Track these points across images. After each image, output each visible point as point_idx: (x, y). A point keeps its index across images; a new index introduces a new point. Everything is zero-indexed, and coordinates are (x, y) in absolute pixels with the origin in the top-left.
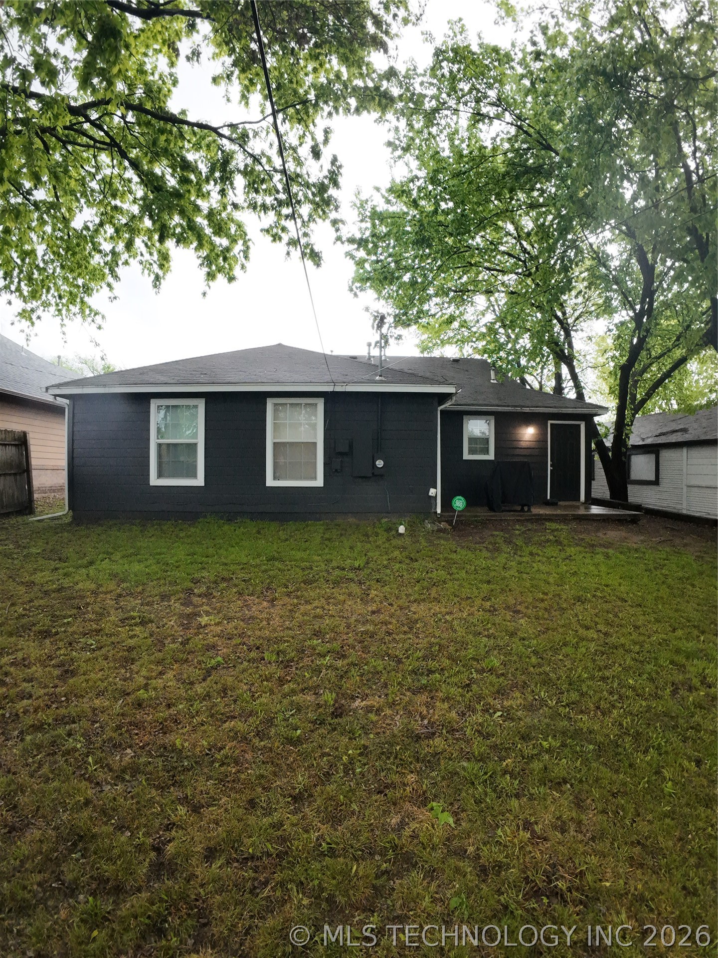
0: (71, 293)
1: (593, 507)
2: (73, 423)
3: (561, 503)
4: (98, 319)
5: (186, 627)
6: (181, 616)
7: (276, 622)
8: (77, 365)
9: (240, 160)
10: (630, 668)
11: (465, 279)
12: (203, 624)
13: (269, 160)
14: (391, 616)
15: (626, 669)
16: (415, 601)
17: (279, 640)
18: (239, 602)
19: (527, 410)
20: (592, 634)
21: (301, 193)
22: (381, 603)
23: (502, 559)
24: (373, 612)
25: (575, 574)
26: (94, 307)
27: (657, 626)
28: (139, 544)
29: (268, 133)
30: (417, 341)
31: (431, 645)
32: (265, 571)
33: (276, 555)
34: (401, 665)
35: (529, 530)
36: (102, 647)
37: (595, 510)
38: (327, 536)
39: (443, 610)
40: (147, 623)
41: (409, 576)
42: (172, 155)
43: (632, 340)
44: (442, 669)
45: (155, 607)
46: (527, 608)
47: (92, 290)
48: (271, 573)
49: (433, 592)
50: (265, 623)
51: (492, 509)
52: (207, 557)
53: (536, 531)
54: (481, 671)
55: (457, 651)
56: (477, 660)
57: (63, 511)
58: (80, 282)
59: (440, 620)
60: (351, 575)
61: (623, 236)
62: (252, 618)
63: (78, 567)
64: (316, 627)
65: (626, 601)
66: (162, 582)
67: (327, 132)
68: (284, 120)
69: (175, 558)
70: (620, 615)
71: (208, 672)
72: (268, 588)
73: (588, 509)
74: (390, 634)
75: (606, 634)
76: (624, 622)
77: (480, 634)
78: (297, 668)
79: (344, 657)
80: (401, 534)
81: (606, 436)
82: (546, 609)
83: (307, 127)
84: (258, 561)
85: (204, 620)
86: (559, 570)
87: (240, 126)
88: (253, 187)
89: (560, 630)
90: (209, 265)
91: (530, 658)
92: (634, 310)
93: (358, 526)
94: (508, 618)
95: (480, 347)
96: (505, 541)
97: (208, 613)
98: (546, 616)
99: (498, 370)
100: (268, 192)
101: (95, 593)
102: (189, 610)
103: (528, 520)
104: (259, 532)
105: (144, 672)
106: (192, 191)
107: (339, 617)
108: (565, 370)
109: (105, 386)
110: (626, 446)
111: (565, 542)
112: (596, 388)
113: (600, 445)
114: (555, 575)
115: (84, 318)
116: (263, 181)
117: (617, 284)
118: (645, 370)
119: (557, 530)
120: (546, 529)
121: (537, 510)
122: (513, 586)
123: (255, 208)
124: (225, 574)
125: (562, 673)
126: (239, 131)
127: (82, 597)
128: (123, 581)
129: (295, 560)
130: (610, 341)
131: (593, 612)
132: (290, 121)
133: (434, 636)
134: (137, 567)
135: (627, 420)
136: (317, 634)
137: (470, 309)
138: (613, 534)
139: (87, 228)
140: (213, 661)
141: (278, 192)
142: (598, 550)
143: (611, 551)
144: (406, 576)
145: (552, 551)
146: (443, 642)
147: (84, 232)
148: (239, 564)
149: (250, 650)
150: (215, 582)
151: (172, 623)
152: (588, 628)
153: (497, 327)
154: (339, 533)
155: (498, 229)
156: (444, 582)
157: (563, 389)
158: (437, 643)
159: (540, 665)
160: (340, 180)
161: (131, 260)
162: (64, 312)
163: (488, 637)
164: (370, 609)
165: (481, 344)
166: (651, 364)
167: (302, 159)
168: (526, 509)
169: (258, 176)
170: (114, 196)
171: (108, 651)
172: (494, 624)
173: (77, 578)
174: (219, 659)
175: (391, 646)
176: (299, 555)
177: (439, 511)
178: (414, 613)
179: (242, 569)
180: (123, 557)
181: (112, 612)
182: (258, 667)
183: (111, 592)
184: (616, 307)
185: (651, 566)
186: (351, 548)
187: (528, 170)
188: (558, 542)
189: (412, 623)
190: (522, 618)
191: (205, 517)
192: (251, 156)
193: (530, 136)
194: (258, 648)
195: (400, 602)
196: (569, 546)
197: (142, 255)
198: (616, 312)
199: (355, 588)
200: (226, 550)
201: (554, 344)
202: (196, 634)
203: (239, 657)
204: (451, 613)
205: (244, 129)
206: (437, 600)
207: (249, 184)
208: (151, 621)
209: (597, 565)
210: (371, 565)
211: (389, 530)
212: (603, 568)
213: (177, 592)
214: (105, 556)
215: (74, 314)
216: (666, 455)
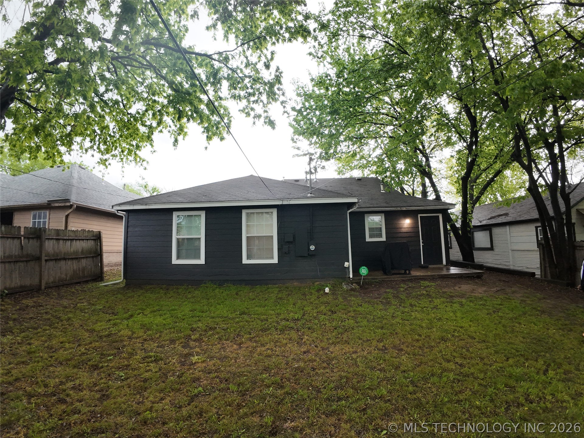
0: (129, 149)
1: (452, 268)
2: (128, 226)
3: (430, 266)
4: (145, 163)
5: (183, 364)
6: (181, 355)
7: (241, 360)
8: (136, 188)
9: (225, 72)
10: (478, 391)
11: (362, 131)
12: (194, 362)
13: (241, 71)
14: (316, 355)
15: (474, 393)
16: (333, 343)
17: (241, 375)
18: (219, 346)
19: (404, 209)
20: (451, 366)
21: (261, 88)
22: (310, 345)
23: (391, 310)
24: (305, 352)
25: (440, 319)
26: (142, 157)
27: (495, 357)
28: (162, 303)
29: (240, 56)
30: (336, 168)
31: (341, 377)
32: (238, 322)
33: (246, 311)
34: (319, 394)
35: (410, 287)
36: (128, 378)
37: (454, 270)
38: (280, 296)
39: (351, 349)
40: (159, 361)
41: (330, 325)
42: (186, 71)
43: (467, 160)
44: (347, 397)
45: (166, 348)
46: (408, 347)
47: (141, 147)
48: (241, 324)
49: (345, 337)
50: (233, 361)
51: (385, 273)
52: (203, 312)
53: (414, 288)
54: (374, 398)
55: (358, 382)
56: (372, 390)
57: (120, 279)
58: (134, 143)
59: (348, 358)
60: (292, 325)
61: (455, 100)
62: (226, 357)
63: (122, 319)
64: (266, 364)
65: (475, 339)
66: (172, 330)
67: (272, 53)
68: (248, 49)
69: (183, 313)
70: (471, 350)
71: (192, 399)
72: (238, 335)
73: (448, 269)
74: (314, 369)
75: (461, 365)
76: (473, 355)
77: (375, 368)
78: (250, 396)
79: (282, 387)
80: (327, 293)
81: (457, 221)
82: (420, 347)
83: (262, 51)
84: (234, 315)
85: (195, 359)
86: (429, 317)
87: (224, 53)
88: (233, 86)
89: (430, 364)
90: (208, 131)
91: (408, 386)
92: (467, 143)
93: (300, 288)
94: (395, 355)
95: (374, 170)
96: (394, 296)
97: (198, 354)
98: (420, 353)
99: (386, 185)
100: (242, 89)
101: (130, 338)
102: (186, 351)
103: (409, 280)
104: (237, 294)
105: (151, 398)
106: (198, 91)
107: (282, 356)
108: (427, 181)
109: (146, 204)
110: (469, 227)
111: (434, 295)
112: (448, 190)
113: (453, 227)
114: (427, 321)
115: (136, 163)
116: (239, 83)
117: (454, 128)
118: (478, 177)
119: (428, 286)
120: (421, 286)
121: (415, 273)
122: (398, 330)
123: (235, 98)
124: (212, 325)
125: (429, 397)
126: (224, 56)
127: (122, 341)
128: (148, 330)
129: (258, 314)
130: (454, 161)
131: (452, 348)
132: (251, 49)
133: (344, 371)
134: (159, 320)
135: (469, 211)
136: (266, 369)
137: (366, 148)
138: (465, 287)
139: (138, 113)
140: (196, 391)
141: (248, 88)
142: (456, 300)
143: (464, 300)
144: (328, 325)
145: (424, 302)
146: (350, 375)
147: (137, 115)
148: (222, 317)
149: (221, 382)
150: (205, 331)
151: (174, 361)
152: (449, 361)
153: (384, 157)
154: (287, 293)
155: (380, 100)
156: (353, 329)
157: (427, 192)
158: (345, 376)
159: (415, 393)
160: (282, 80)
161: (164, 130)
162: (124, 160)
163: (380, 370)
164: (302, 350)
165: (374, 168)
166: (481, 174)
167: (259, 70)
168: (407, 272)
169: (236, 80)
170: (154, 95)
171: (132, 381)
172: (385, 360)
173: (121, 327)
174: (200, 389)
175: (314, 378)
176: (260, 310)
177: (351, 276)
178: (332, 353)
179: (223, 321)
180: (151, 312)
181: (139, 352)
182: (224, 395)
183: (140, 337)
184: (456, 141)
185: (491, 311)
186: (294, 304)
187: (394, 66)
188: (429, 296)
189: (329, 361)
190: (404, 354)
191: (205, 283)
192: (231, 69)
193: (394, 47)
194: (226, 381)
195: (323, 344)
196: (436, 298)
197: (170, 127)
198: (456, 144)
199: (294, 335)
200: (215, 307)
201: (419, 166)
202: (189, 369)
203: (213, 387)
204: (356, 352)
205: (226, 54)
206: (347, 342)
207: (231, 85)
208: (162, 360)
209: (454, 312)
210: (305, 317)
211: (319, 290)
212: (459, 314)
213: (180, 338)
214: (141, 311)
215: (131, 161)
216: (496, 231)
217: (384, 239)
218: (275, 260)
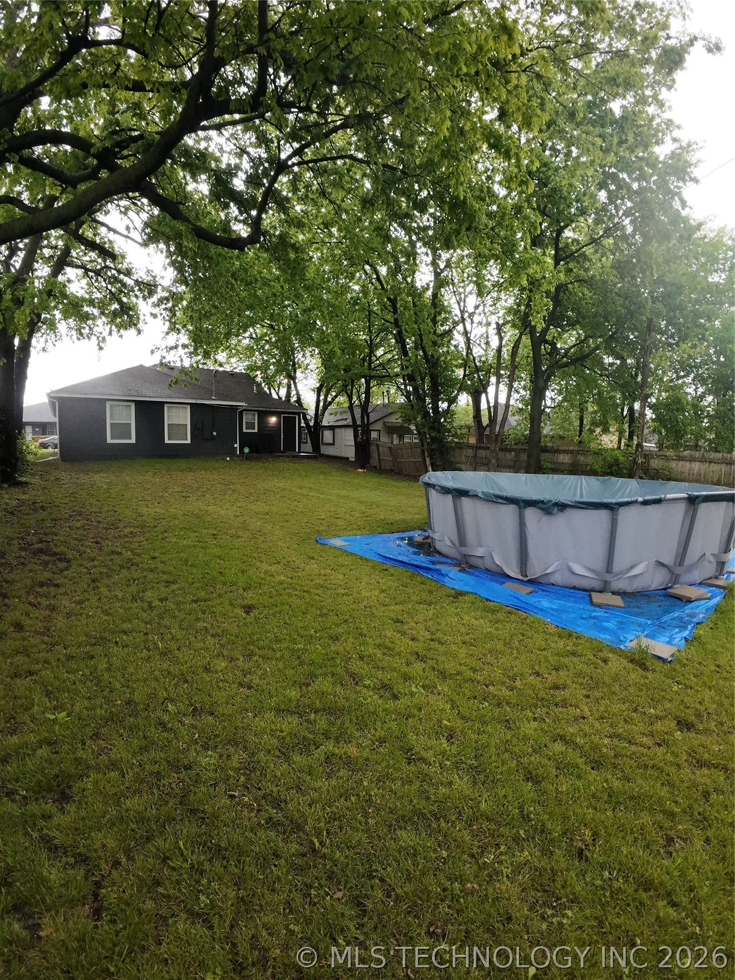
3: (287, 452)
19: (273, 409)
80: (228, 461)
110: (320, 426)
113: (307, 424)
121: (277, 454)
168: (273, 454)
177: (238, 453)
216: (337, 430)
217: (256, 431)
218: (189, 441)
